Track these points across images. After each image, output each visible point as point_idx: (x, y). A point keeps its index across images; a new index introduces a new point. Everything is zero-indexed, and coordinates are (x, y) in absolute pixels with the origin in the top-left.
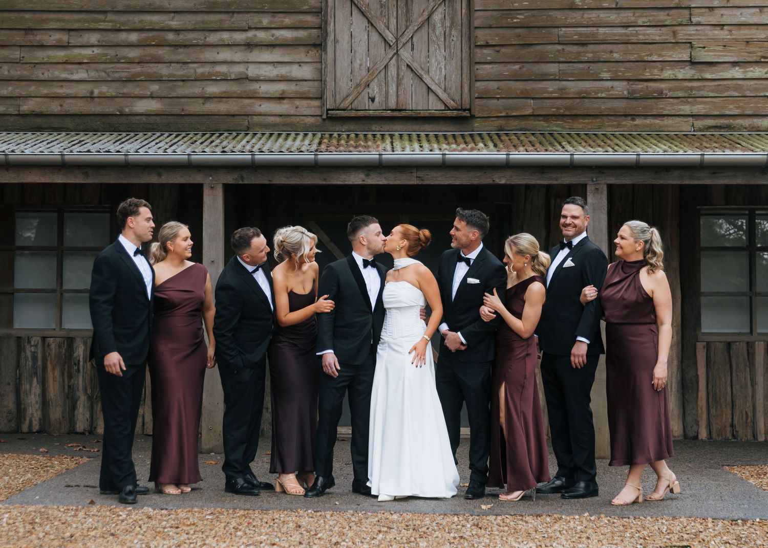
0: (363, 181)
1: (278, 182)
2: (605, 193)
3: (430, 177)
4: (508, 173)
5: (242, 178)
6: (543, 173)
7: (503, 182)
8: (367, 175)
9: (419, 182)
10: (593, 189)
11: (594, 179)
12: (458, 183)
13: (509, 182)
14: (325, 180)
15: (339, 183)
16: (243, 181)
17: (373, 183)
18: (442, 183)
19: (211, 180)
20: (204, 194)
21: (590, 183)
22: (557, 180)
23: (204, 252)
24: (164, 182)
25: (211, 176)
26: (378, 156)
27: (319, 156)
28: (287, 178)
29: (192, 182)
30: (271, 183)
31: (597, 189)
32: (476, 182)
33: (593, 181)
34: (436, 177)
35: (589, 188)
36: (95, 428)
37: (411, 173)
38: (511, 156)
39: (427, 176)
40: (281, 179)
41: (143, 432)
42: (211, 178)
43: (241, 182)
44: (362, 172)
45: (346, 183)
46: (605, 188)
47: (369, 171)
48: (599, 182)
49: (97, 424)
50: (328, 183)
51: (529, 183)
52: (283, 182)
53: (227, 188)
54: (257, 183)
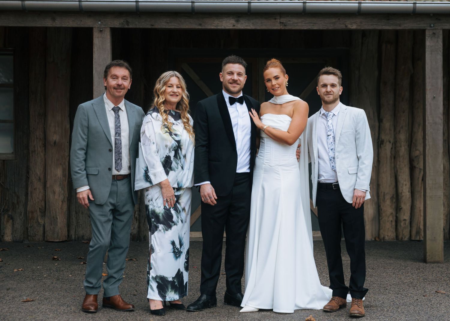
0: (234, 26)
1: (159, 27)
2: (441, 37)
3: (291, 22)
4: (358, 20)
5: (128, 23)
6: (388, 20)
7: (354, 27)
8: (237, 21)
9: (282, 27)
10: (431, 33)
11: (432, 25)
12: (315, 28)
13: (359, 28)
14: (200, 25)
15: (212, 28)
16: (128, 25)
17: (242, 28)
18: (302, 28)
19: (100, 25)
20: (94, 37)
21: (429, 28)
22: (400, 26)
23: (94, 87)
24: (58, 26)
25: (100, 21)
26: (247, 4)
27: (196, 4)
28: (168, 23)
29: (82, 26)
30: (153, 27)
31: (434, 33)
32: (331, 27)
33: (431, 27)
34: (297, 23)
35: (427, 33)
36: (3, 236)
37: (276, 19)
38: (362, 5)
39: (289, 22)
40: (163, 24)
41: (44, 239)
42: (100, 23)
43: (126, 27)
44: (233, 18)
45: (219, 28)
46: (441, 32)
47: (239, 17)
48: (436, 28)
49: (4, 233)
50: (203, 27)
51: (376, 28)
52: (164, 27)
53: (114, 32)
54: (141, 27)
